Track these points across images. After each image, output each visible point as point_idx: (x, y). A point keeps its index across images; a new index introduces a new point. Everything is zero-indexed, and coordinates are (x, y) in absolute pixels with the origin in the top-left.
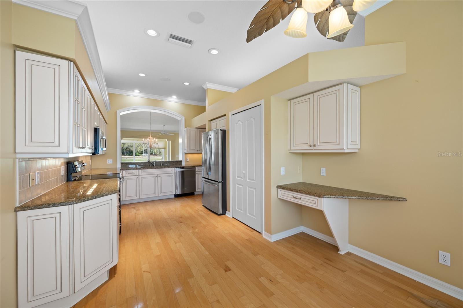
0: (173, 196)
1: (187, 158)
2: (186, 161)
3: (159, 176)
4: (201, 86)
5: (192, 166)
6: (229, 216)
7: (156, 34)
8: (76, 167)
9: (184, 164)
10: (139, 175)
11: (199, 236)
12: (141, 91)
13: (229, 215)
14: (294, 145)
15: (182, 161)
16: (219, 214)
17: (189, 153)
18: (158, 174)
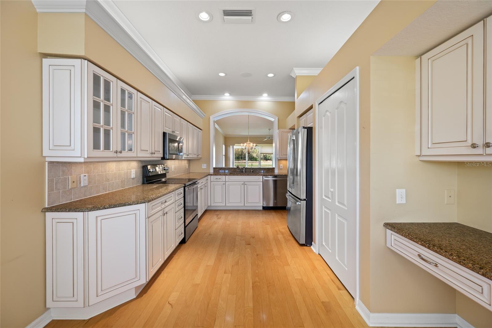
0: (261, 208)
1: (281, 165)
2: (279, 169)
3: (245, 184)
4: (289, 75)
5: (284, 174)
6: (314, 251)
7: (209, 17)
8: (150, 170)
9: (276, 172)
10: (225, 181)
11: (257, 271)
12: (231, 94)
13: (314, 248)
14: (430, 146)
15: (274, 168)
16: (300, 243)
17: (281, 159)
18: (244, 182)
